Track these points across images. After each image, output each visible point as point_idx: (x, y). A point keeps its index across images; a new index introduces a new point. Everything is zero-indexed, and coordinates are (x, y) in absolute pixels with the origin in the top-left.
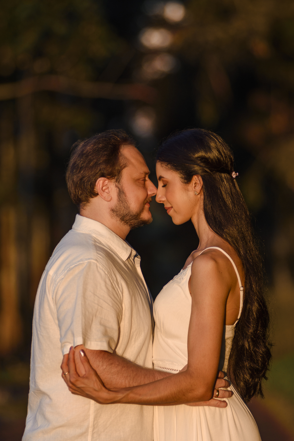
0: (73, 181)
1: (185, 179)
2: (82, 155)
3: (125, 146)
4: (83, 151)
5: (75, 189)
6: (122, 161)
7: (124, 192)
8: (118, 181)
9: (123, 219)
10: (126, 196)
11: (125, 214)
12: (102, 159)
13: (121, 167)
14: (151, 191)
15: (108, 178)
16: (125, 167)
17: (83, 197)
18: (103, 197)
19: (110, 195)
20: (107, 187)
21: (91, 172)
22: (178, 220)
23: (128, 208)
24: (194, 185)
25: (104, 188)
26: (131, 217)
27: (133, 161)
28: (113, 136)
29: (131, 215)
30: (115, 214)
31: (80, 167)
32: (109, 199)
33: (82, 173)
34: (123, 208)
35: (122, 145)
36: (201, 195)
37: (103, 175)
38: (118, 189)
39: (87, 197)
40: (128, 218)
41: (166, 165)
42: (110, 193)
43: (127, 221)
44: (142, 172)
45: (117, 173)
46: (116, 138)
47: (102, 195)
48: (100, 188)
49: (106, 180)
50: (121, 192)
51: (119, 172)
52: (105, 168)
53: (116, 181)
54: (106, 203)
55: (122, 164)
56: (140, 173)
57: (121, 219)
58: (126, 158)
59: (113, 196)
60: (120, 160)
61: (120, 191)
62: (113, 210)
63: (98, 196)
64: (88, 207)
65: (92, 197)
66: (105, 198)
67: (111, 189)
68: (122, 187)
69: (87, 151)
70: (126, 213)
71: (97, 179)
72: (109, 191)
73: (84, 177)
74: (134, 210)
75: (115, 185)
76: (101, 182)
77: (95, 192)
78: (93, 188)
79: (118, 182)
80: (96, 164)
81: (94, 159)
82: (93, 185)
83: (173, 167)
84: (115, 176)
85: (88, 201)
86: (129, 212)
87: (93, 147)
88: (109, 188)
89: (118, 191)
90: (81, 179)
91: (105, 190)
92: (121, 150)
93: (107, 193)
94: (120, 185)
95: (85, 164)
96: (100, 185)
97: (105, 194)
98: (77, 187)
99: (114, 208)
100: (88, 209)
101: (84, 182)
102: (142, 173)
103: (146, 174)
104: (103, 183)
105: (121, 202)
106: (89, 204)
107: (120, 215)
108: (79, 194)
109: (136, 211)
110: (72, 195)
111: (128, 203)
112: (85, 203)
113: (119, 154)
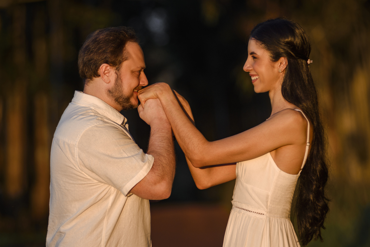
0: (83, 60)
1: (273, 58)
2: (95, 41)
3: (130, 42)
4: (97, 38)
5: (83, 67)
6: (125, 54)
7: (121, 78)
8: (118, 69)
9: (118, 100)
10: (122, 82)
11: (119, 97)
12: (110, 49)
13: (123, 59)
14: (143, 82)
15: (110, 65)
16: (126, 60)
17: (88, 75)
18: (103, 79)
19: (109, 78)
20: (108, 72)
21: (99, 57)
22: (258, 89)
23: (121, 91)
24: (280, 64)
25: (106, 72)
26: (123, 100)
27: (134, 56)
28: (123, 32)
29: (123, 98)
30: (111, 95)
31: (91, 50)
32: (108, 82)
33: (91, 56)
34: (118, 91)
35: (128, 41)
36: (283, 73)
37: (107, 62)
38: (116, 76)
39: (91, 75)
40: (121, 100)
41: (261, 44)
42: (110, 77)
43: (120, 102)
44: (139, 66)
45: (118, 64)
46: (125, 34)
47: (103, 77)
48: (102, 71)
49: (107, 66)
50: (118, 79)
51: (120, 63)
52: (110, 57)
53: (116, 69)
54: (106, 84)
55: (124, 57)
56: (137, 67)
57: (115, 99)
58: (128, 53)
59: (111, 80)
60: (123, 54)
61: (118, 77)
62: (109, 91)
63: (100, 77)
64: (91, 84)
65: (95, 77)
66: (105, 80)
67: (111, 74)
68: (120, 75)
69: (100, 40)
70: (119, 95)
71: (102, 64)
72: (109, 75)
73: (91, 60)
74: (126, 94)
75: (115, 71)
76: (104, 67)
77: (98, 74)
78: (97, 70)
79: (118, 71)
80: (104, 52)
81: (103, 47)
82: (97, 67)
83: (266, 47)
84: (116, 65)
85: (91, 78)
86: (122, 95)
87: (105, 37)
88: (110, 73)
89: (116, 77)
90: (89, 61)
91: (106, 73)
92: (126, 45)
93: (107, 76)
94: (119, 73)
95: (95, 50)
96: (103, 69)
97: (105, 77)
98: (85, 66)
99: (110, 89)
100: (90, 85)
101: (91, 63)
102: (139, 68)
103: (142, 68)
104: (106, 68)
105: (117, 86)
106: (92, 82)
107: (115, 96)
108: (85, 71)
109: (127, 95)
110: (80, 71)
111: (122, 88)
112: (89, 80)
113: (124, 48)
